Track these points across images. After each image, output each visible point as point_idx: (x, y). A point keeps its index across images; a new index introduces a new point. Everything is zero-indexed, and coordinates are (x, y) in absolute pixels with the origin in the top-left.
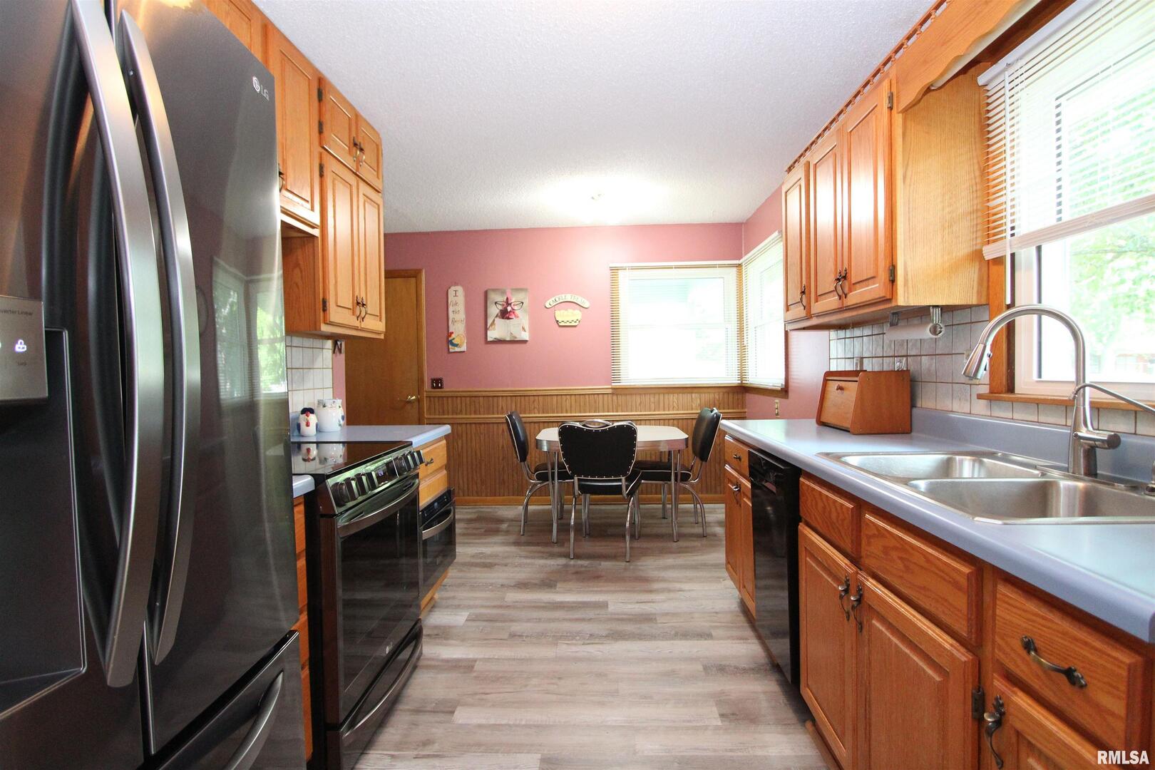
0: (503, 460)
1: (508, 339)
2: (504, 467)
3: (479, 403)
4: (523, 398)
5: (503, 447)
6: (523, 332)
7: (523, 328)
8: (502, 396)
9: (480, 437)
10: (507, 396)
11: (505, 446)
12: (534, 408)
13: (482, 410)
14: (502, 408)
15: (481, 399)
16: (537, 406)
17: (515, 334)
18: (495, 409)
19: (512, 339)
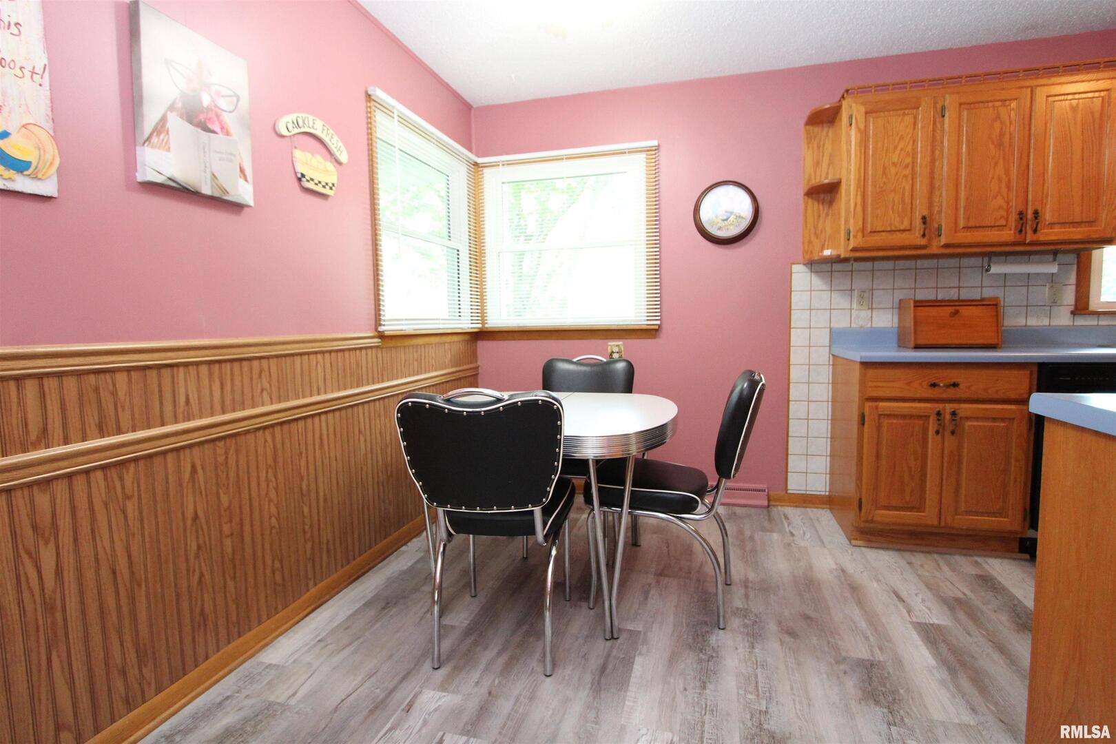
0: (197, 556)
1: (206, 190)
2: (202, 575)
3: (114, 393)
4: (236, 365)
5: (196, 518)
6: (241, 181)
7: (242, 171)
8: (186, 365)
9: (124, 512)
10: (197, 364)
11: (200, 514)
12: (262, 390)
13: (125, 417)
14: (187, 402)
15: (121, 378)
16: (266, 385)
17: (222, 181)
18: (168, 408)
19: (216, 194)
